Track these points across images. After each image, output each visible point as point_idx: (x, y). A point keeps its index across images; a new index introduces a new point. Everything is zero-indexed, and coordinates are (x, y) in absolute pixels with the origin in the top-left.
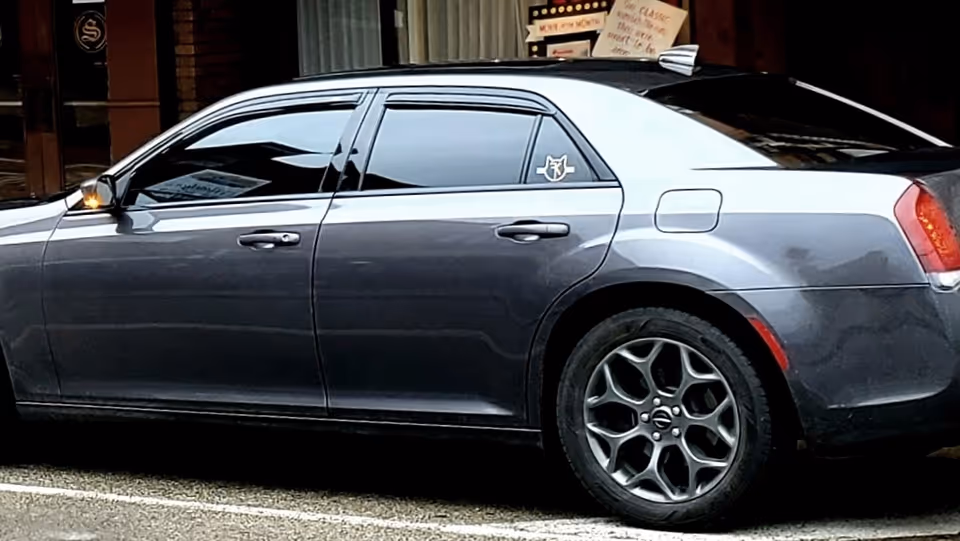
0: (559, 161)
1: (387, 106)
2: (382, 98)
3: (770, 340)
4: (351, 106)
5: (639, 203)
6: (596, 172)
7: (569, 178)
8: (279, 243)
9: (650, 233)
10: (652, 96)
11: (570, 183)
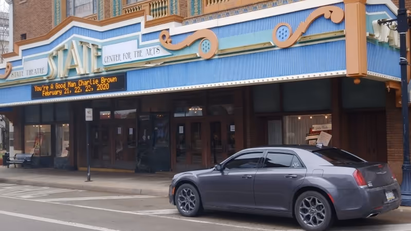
0: (296, 164)
1: (268, 153)
2: (267, 151)
3: (330, 197)
4: (262, 152)
5: (309, 172)
6: (303, 166)
7: (298, 167)
8: (248, 177)
9: (311, 177)
10: (313, 152)
11: (298, 168)
